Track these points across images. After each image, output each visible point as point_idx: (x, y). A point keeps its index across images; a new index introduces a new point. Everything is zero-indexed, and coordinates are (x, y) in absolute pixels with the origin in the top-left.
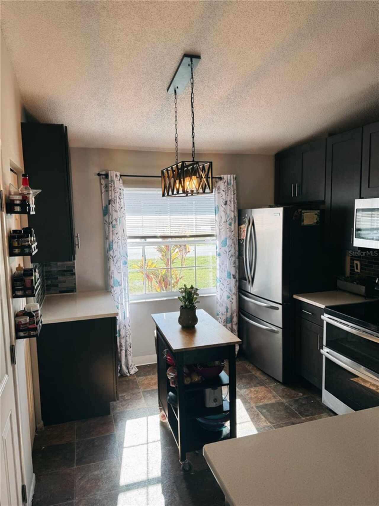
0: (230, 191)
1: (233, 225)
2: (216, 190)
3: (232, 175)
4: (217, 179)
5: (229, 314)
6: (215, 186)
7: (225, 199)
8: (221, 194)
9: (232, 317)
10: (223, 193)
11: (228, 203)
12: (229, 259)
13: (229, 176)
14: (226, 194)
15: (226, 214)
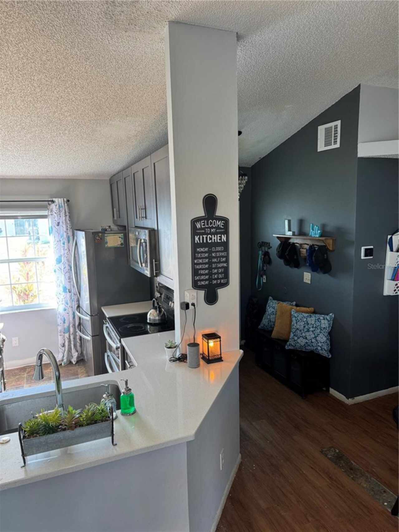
0: (61, 213)
1: (66, 243)
2: (50, 212)
3: (62, 199)
4: (50, 202)
5: (66, 325)
6: (48, 208)
7: (57, 220)
8: (53, 216)
9: (69, 327)
10: (56, 215)
11: (61, 224)
12: (65, 275)
13: (60, 199)
14: (57, 216)
15: (59, 234)
